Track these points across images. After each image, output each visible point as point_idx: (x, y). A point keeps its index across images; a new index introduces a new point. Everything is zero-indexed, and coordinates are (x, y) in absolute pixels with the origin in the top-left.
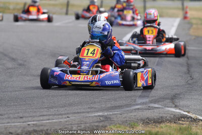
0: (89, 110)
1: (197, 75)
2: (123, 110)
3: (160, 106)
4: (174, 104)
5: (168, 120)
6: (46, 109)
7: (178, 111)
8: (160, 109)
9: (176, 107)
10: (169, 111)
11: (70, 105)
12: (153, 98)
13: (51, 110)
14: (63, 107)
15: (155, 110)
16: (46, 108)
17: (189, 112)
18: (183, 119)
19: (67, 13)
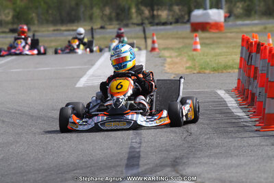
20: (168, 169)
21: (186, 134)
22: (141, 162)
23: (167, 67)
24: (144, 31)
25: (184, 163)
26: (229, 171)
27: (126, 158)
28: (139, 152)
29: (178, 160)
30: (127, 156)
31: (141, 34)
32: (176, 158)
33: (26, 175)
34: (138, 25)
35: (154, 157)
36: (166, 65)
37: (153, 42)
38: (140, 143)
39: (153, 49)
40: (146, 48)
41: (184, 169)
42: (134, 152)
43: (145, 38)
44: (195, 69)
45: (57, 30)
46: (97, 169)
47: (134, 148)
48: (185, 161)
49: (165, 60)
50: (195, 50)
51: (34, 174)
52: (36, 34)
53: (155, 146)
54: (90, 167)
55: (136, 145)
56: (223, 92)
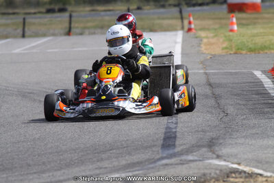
0: (97, 172)
1: (232, 110)
2: (145, 167)
3: (196, 158)
4: (214, 153)
5: (213, 178)
6: (35, 175)
7: (223, 163)
8: (198, 163)
9: (218, 157)
10: (210, 164)
11: (68, 165)
12: (182, 147)
13: (44, 175)
14: (59, 170)
15: (192, 165)
16: (35, 173)
17: (239, 164)
18: (234, 175)
19: (23, 36)
20: (204, 149)
21: (222, 115)
22: (177, 143)
23: (203, 48)
24: (181, 12)
25: (221, 143)
26: (265, 152)
27: (162, 138)
28: (176, 132)
29: (214, 141)
30: (163, 136)
31: (178, 15)
32: (213, 139)
33: (62, 155)
34: (175, 6)
35: (191, 138)
36: (202, 45)
37: (190, 23)
38: (176, 123)
39: (190, 30)
40: (183, 28)
41: (221, 150)
42: (170, 132)
43: (182, 18)
44: (232, 50)
45: (93, 10)
46: (134, 149)
47: (170, 128)
48: (221, 141)
49: (201, 40)
50: (232, 30)
51: (70, 154)
52: (74, 14)
53: (191, 126)
54: (127, 147)
55: (172, 126)
56: (260, 73)
